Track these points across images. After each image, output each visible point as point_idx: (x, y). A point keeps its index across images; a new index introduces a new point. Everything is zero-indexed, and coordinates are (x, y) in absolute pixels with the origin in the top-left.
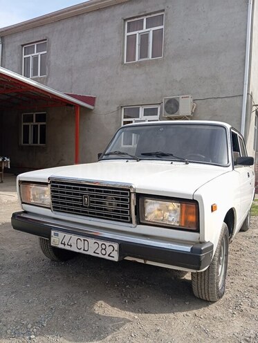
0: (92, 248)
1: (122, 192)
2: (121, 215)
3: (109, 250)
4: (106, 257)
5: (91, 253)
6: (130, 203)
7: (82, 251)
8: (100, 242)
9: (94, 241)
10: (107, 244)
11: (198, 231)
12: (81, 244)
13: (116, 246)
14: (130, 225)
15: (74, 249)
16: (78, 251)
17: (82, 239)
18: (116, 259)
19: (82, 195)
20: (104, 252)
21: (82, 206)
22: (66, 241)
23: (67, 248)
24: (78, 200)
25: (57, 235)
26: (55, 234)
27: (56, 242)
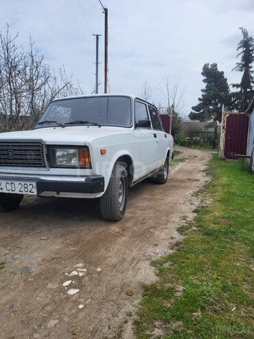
0: (17, 188)
1: (37, 145)
2: (37, 162)
3: (30, 188)
4: (28, 193)
5: (17, 192)
6: (43, 153)
7: (11, 192)
8: (23, 183)
9: (18, 182)
10: (28, 183)
11: (91, 168)
12: (9, 187)
13: (34, 184)
14: (45, 169)
15: (5, 191)
16: (7, 192)
17: (10, 182)
18: (35, 193)
19: (7, 150)
20: (26, 190)
21: (9, 159)
24: (5, 154)
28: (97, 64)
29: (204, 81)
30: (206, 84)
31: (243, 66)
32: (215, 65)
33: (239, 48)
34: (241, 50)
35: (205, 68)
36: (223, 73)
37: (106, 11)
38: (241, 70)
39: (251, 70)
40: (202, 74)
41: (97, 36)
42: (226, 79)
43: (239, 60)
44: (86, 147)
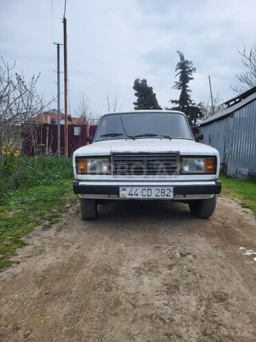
0: (154, 193)
1: (172, 156)
3: (167, 192)
4: (165, 197)
5: (153, 197)
6: (177, 162)
8: (160, 189)
9: (155, 188)
12: (145, 193)
14: (176, 176)
15: (140, 197)
16: (143, 197)
17: (146, 189)
18: (172, 197)
20: (163, 194)
22: (133, 192)
23: (134, 197)
25: (125, 190)
26: (123, 190)
27: (124, 194)
28: (58, 73)
29: (136, 95)
30: (137, 98)
31: (181, 85)
32: (145, 81)
33: (177, 69)
34: (179, 70)
35: (136, 83)
36: (151, 88)
37: (65, 21)
38: (180, 89)
39: (187, 89)
40: (134, 88)
41: (58, 45)
42: (155, 94)
43: (178, 79)
44: (215, 157)
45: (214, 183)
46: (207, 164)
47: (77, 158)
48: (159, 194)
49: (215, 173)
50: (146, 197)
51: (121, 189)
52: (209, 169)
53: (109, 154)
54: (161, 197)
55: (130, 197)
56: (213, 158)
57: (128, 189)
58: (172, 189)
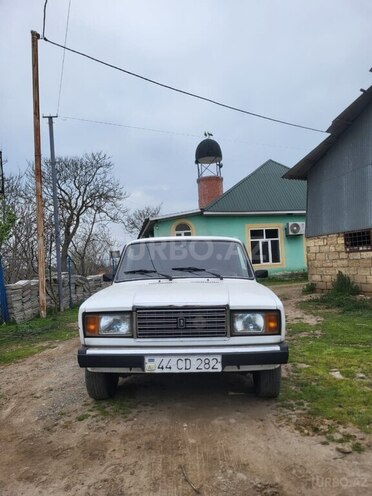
0: (194, 365)
1: (219, 310)
3: (212, 363)
4: (210, 370)
5: (193, 370)
6: (226, 319)
8: (203, 358)
9: (196, 358)
12: (182, 365)
14: (223, 338)
15: (174, 370)
16: (178, 371)
17: (183, 358)
18: (220, 370)
19: (175, 318)
20: (207, 366)
21: (176, 328)
22: (164, 364)
23: (166, 371)
24: (171, 323)
25: (153, 360)
26: (150, 360)
27: (151, 367)
44: (278, 311)
45: (277, 348)
46: (267, 321)
47: (85, 314)
48: (202, 366)
49: (280, 334)
50: (183, 371)
51: (147, 360)
52: (270, 328)
53: (130, 309)
54: (204, 370)
55: (160, 371)
56: (275, 313)
57: (158, 360)
58: (219, 358)
